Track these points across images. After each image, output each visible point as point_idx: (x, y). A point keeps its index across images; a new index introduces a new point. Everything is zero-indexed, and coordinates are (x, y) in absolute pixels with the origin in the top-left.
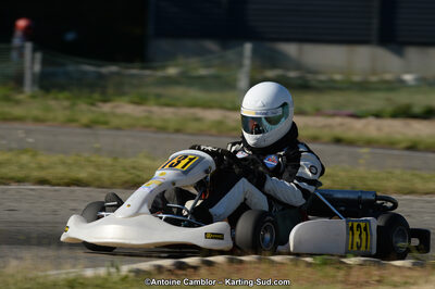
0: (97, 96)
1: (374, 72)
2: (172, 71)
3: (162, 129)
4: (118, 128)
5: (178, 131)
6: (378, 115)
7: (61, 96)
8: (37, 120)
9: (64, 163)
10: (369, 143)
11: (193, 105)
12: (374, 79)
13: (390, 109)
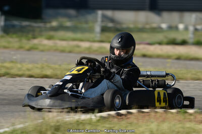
0: (30, 36)
1: (147, 23)
2: (54, 24)
3: (63, 51)
4: (42, 51)
5: (70, 52)
6: (160, 43)
7: (14, 36)
8: (5, 47)
9: (37, 68)
10: (158, 57)
11: (74, 40)
12: (148, 26)
13: (165, 40)
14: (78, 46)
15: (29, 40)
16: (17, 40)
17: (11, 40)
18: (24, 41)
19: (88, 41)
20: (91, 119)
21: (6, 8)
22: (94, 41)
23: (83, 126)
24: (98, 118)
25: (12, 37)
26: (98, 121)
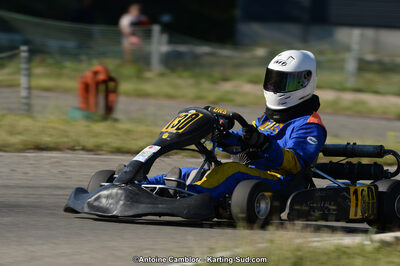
2: (260, 52)
4: (242, 105)
7: (186, 74)
15: (215, 83)
16: (191, 81)
17: (179, 81)
18: (206, 85)
19: (332, 87)
20: (363, 245)
21: (166, 18)
22: (343, 89)
23: (349, 258)
24: (377, 245)
25: (180, 77)
26: (378, 250)
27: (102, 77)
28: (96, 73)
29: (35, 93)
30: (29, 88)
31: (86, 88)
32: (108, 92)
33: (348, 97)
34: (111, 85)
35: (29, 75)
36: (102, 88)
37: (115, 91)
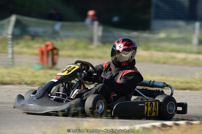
14: (174, 58)
19: (185, 52)
21: (116, 19)
22: (191, 53)
27: (50, 47)
28: (47, 46)
29: (15, 56)
30: (13, 53)
31: (42, 53)
32: (53, 55)
33: (192, 57)
34: (55, 51)
35: (12, 47)
36: (50, 53)
37: (57, 54)
